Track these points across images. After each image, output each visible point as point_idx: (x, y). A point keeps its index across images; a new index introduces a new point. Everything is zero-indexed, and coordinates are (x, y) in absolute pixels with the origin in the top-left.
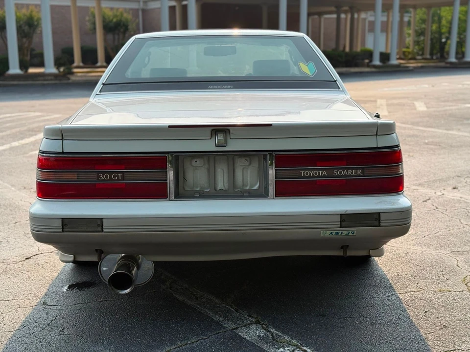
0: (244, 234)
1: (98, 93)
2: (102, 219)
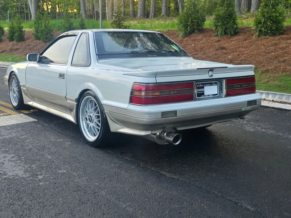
1: (98, 59)
2: (176, 111)
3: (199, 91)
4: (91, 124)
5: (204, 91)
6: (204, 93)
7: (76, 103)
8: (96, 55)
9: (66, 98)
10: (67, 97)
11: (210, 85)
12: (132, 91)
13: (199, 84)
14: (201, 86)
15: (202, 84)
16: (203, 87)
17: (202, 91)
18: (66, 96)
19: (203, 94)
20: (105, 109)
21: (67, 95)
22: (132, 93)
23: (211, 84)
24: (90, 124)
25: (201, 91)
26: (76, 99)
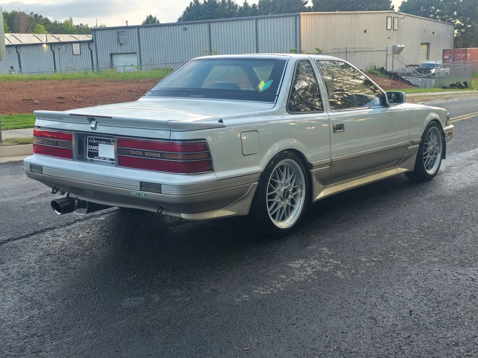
0: (96, 186)
2: (42, 167)
3: (91, 149)
5: (98, 150)
6: (98, 153)
11: (107, 144)
13: (92, 138)
14: (94, 141)
15: (96, 139)
16: (97, 145)
17: (95, 150)
19: (96, 154)
23: (108, 142)
25: (93, 150)
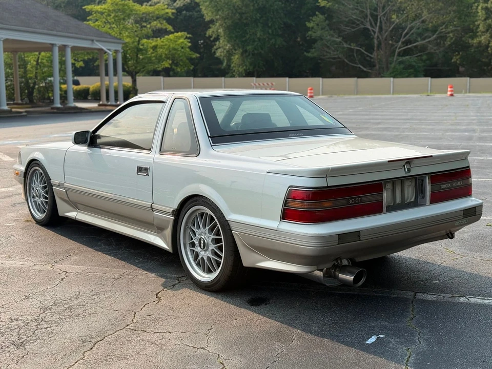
1: (212, 145)
2: (360, 231)
4: (203, 254)
7: (173, 218)
8: (209, 137)
9: (152, 208)
10: (154, 206)
12: (286, 201)
18: (151, 205)
20: (232, 229)
21: (153, 203)
22: (286, 203)
24: (201, 253)
26: (173, 211)
